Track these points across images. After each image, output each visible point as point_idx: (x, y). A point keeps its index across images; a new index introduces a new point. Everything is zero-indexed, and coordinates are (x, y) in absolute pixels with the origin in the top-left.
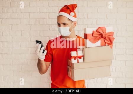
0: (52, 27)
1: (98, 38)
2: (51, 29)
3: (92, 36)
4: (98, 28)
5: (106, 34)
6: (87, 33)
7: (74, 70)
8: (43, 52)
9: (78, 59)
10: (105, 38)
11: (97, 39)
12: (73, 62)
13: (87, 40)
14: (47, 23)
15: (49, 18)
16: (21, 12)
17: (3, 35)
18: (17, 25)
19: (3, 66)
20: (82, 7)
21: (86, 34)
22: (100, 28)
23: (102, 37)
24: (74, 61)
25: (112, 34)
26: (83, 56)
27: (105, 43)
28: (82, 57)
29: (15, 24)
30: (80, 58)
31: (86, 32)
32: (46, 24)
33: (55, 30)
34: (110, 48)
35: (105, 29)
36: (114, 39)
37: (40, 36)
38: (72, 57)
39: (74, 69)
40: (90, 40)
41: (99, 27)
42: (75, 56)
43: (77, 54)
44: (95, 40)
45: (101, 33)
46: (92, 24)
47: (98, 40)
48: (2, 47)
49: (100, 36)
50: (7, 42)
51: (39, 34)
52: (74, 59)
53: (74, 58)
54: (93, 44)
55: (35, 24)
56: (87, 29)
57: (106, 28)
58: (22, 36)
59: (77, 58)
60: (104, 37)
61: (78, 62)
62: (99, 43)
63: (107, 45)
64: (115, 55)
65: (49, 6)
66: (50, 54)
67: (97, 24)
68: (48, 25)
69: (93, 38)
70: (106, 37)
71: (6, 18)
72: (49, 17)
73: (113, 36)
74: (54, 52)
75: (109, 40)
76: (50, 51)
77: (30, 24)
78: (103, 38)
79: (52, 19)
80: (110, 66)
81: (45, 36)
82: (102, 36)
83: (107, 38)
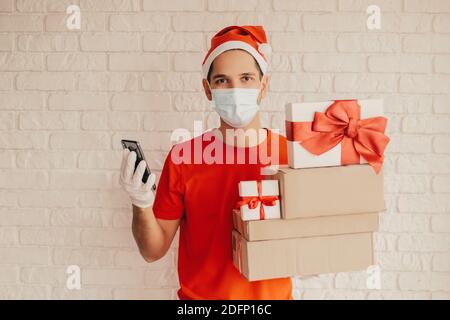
0: (182, 98)
1: (332, 136)
2: (179, 108)
3: (313, 129)
4: (332, 102)
5: (359, 123)
6: (294, 121)
7: (248, 244)
8: (145, 180)
9: (261, 207)
10: (355, 139)
11: (328, 139)
12: (245, 218)
13: (294, 143)
14: (166, 86)
15: (173, 70)
16: (81, 50)
17: (19, 128)
18: (66, 92)
19: (19, 232)
20: (285, 31)
21: (292, 123)
22: (339, 104)
23: (346, 133)
24: (248, 214)
25: (379, 123)
26: (280, 197)
27: (358, 154)
28: (275, 199)
29: (60, 90)
30: (268, 202)
31: (291, 118)
32: (164, 91)
33: (194, 110)
34: (373, 171)
35: (359, 107)
36: (387, 140)
37: (144, 130)
38: (241, 199)
39: (248, 241)
40: (303, 144)
41: (336, 102)
42: (252, 198)
43: (259, 190)
44: (321, 143)
45: (341, 121)
46: (317, 92)
47: (333, 142)
48: (18, 166)
49: (340, 131)
50: (33, 149)
51: (139, 125)
52: (250, 207)
53: (249, 203)
54: (316, 157)
55: (125, 91)
56: (295, 107)
57: (360, 103)
58: (83, 129)
59: (259, 203)
60: (353, 135)
61: (262, 218)
62: (334, 154)
63: (362, 160)
64: (394, 193)
65: (174, 31)
66: (176, 193)
67: (334, 91)
68: (169, 94)
69: (314, 138)
70: (361, 134)
71: (31, 71)
72: (173, 65)
73: (383, 132)
74: (188, 185)
75: (369, 146)
76: (177, 183)
77: (108, 91)
78: (349, 137)
79: (185, 72)
80: (372, 232)
81: (160, 132)
82: (346, 129)
83: (362, 138)
